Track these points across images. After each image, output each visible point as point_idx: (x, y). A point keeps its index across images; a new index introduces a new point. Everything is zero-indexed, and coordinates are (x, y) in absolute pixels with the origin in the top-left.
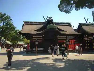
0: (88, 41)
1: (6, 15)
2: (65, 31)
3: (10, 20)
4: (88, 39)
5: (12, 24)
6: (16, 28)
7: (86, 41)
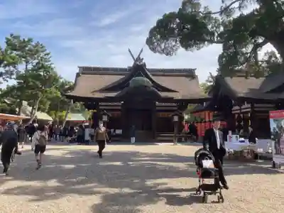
0: (242, 115)
1: (33, 43)
2: (174, 91)
3: (45, 55)
4: (240, 109)
5: (49, 67)
6: (61, 78)
7: (236, 116)
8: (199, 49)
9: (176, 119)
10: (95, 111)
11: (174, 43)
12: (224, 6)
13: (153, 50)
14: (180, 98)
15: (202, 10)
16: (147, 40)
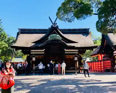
9: (76, 59)
10: (29, 55)
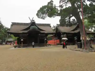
2: (44, 31)
4: (63, 36)
8: (54, 17)
10: (18, 37)
11: (45, 15)
12: (60, 5)
13: (39, 17)
14: (47, 33)
15: (54, 5)
16: (37, 14)
